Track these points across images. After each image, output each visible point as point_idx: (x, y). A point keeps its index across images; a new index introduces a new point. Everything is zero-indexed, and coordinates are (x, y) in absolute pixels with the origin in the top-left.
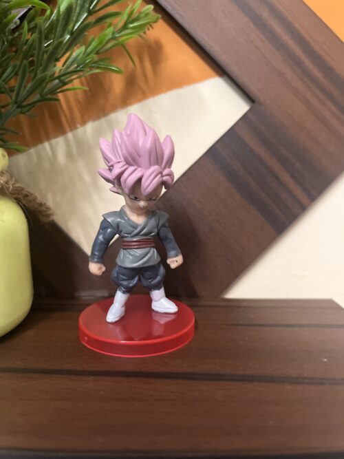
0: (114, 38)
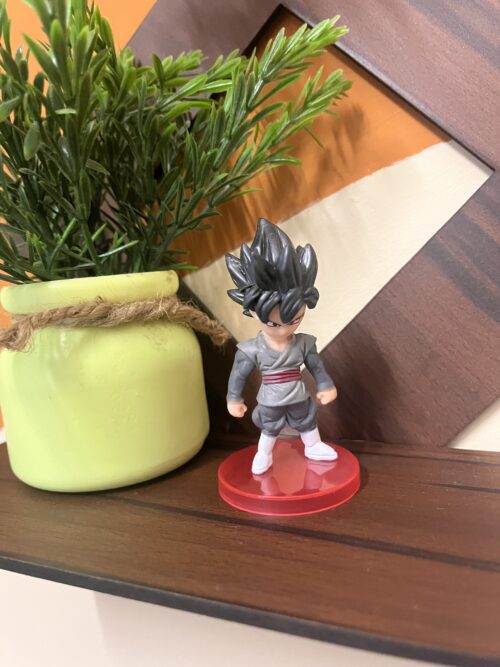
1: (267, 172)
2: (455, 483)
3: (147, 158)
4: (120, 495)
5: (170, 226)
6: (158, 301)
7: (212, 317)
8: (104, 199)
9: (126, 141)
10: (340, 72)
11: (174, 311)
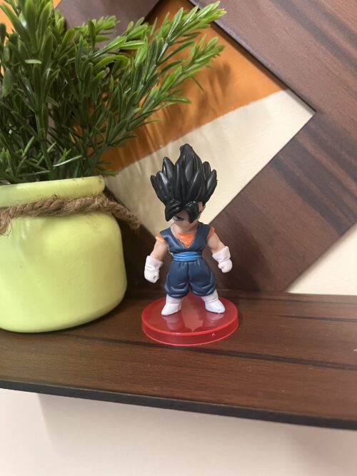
0: (183, 73)
4: (72, 333)
10: (216, 39)
11: (105, 205)
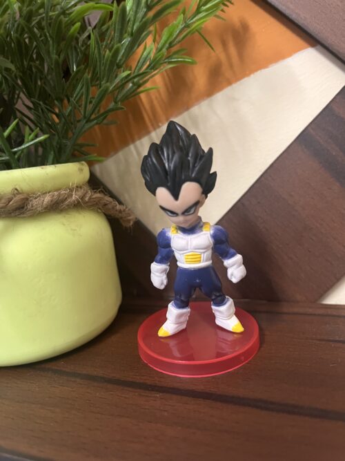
0: (187, 26)
1: (162, 74)
2: (337, 338)
3: (54, 56)
5: (79, 121)
6: (71, 190)
7: (120, 203)
8: (18, 97)
9: (35, 43)
11: (87, 199)
